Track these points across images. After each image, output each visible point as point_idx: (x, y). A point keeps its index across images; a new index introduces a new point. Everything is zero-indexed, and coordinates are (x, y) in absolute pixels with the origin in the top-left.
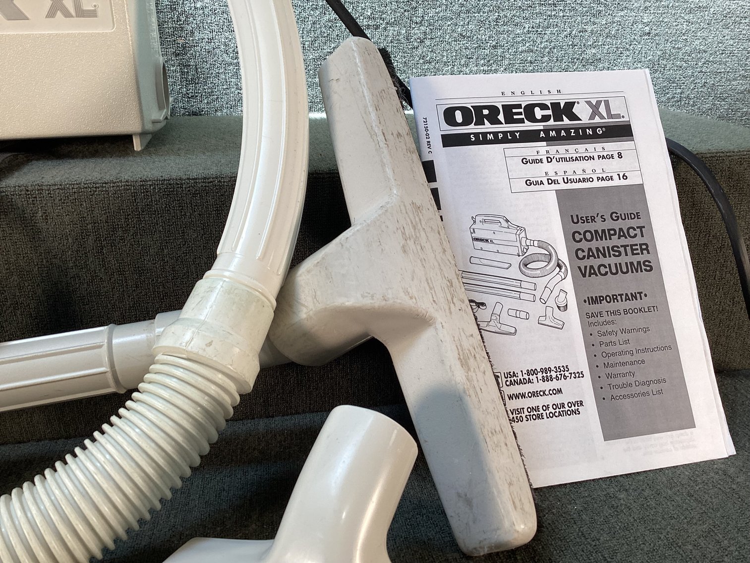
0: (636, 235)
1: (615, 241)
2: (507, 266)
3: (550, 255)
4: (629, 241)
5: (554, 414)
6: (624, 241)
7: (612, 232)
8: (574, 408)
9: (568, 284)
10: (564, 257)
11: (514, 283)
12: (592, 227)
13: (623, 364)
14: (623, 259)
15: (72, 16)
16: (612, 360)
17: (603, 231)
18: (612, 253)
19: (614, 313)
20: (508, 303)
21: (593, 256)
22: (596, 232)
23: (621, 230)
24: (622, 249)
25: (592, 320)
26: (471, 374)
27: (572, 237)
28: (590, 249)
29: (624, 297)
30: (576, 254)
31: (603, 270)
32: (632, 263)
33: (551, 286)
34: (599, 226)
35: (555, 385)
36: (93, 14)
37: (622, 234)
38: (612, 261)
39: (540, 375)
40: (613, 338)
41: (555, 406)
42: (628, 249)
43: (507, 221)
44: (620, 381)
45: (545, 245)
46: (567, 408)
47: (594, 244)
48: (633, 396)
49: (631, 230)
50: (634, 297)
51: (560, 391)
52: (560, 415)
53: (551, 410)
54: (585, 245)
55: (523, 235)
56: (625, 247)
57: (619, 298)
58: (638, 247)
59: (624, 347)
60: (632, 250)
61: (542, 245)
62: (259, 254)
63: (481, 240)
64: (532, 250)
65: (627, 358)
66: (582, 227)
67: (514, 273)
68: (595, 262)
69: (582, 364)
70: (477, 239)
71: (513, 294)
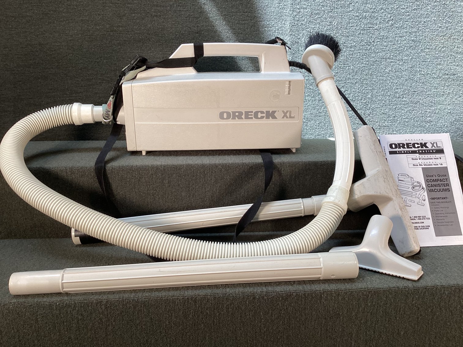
0: (445, 181)
1: (439, 182)
2: (408, 188)
3: (420, 185)
4: (443, 183)
5: (422, 229)
6: (441, 183)
7: (438, 180)
8: (427, 227)
9: (426, 194)
10: (424, 186)
11: (410, 192)
12: (432, 178)
13: (441, 217)
14: (441, 188)
15: (288, 118)
16: (438, 215)
17: (435, 179)
18: (438, 186)
19: (438, 202)
20: (409, 198)
21: (433, 186)
22: (433, 180)
23: (441, 179)
24: (441, 185)
25: (432, 204)
26: (403, 212)
27: (427, 181)
28: (432, 184)
29: (441, 198)
30: (427, 186)
31: (435, 190)
32: (444, 189)
33: (421, 194)
34: (434, 178)
35: (422, 221)
36: (294, 117)
37: (441, 181)
38: (438, 188)
39: (418, 218)
40: (438, 209)
41: (422, 226)
42: (443, 185)
43: (408, 175)
44: (440, 221)
45: (419, 183)
46: (425, 227)
47: (433, 183)
48: (444, 225)
49: (444, 180)
50: (444, 198)
51: (423, 223)
52: (423, 229)
53: (421, 227)
54: (430, 183)
55: (412, 179)
56: (442, 184)
57: (440, 198)
58: (446, 184)
59: (442, 212)
60: (444, 185)
61: (418, 182)
62: (346, 181)
63: (401, 180)
64: (415, 184)
65: (443, 215)
66: (429, 178)
67: (410, 190)
68: (433, 188)
69: (430, 216)
70: (400, 180)
71: (410, 196)
